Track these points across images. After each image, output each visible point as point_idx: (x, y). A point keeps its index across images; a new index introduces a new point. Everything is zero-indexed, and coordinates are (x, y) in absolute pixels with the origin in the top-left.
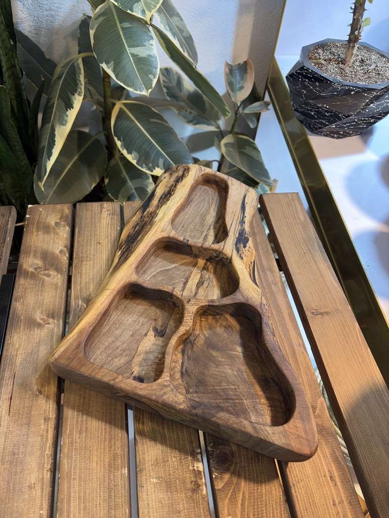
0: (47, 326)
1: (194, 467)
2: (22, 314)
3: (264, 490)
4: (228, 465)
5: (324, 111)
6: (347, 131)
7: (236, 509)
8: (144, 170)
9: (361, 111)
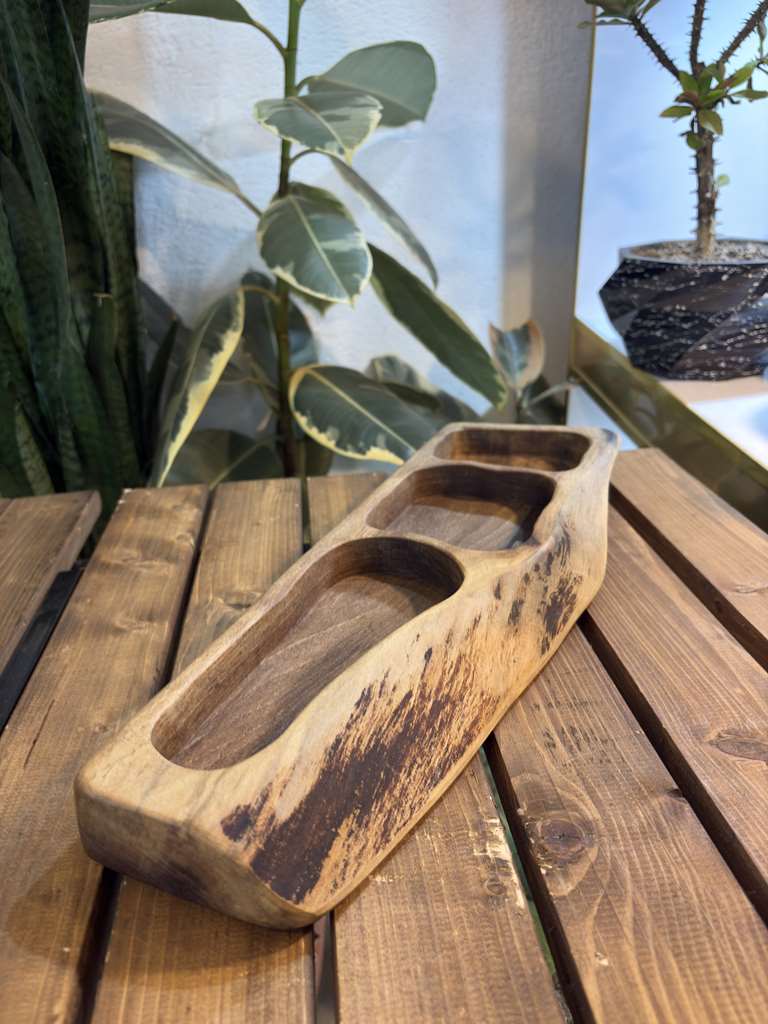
0: (135, 631)
1: (485, 851)
2: (85, 618)
3: (695, 899)
4: (580, 848)
5: (678, 320)
6: (733, 359)
7: (620, 941)
8: (350, 454)
9: (749, 304)
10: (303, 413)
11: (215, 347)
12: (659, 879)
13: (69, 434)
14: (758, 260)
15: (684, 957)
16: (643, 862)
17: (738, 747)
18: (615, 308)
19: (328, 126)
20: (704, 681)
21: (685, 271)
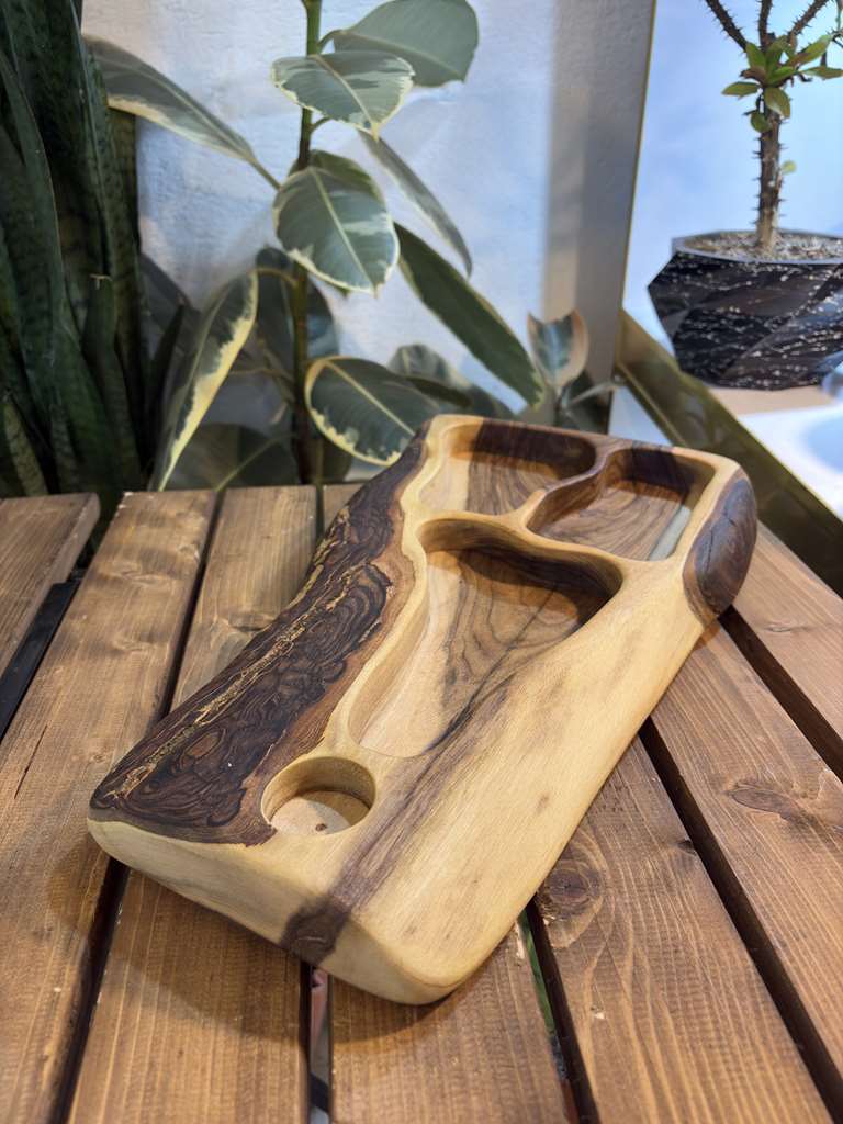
0: (133, 653)
2: (82, 636)
3: (696, 955)
4: (584, 899)
5: (731, 323)
6: (788, 367)
7: (617, 995)
8: (370, 459)
9: (808, 309)
10: (320, 412)
11: (224, 336)
12: (661, 933)
13: (63, 428)
14: (822, 260)
15: (680, 1013)
16: (647, 915)
17: (753, 798)
18: (664, 308)
19: (353, 92)
20: (727, 727)
21: (741, 270)
